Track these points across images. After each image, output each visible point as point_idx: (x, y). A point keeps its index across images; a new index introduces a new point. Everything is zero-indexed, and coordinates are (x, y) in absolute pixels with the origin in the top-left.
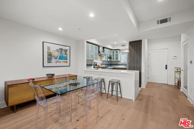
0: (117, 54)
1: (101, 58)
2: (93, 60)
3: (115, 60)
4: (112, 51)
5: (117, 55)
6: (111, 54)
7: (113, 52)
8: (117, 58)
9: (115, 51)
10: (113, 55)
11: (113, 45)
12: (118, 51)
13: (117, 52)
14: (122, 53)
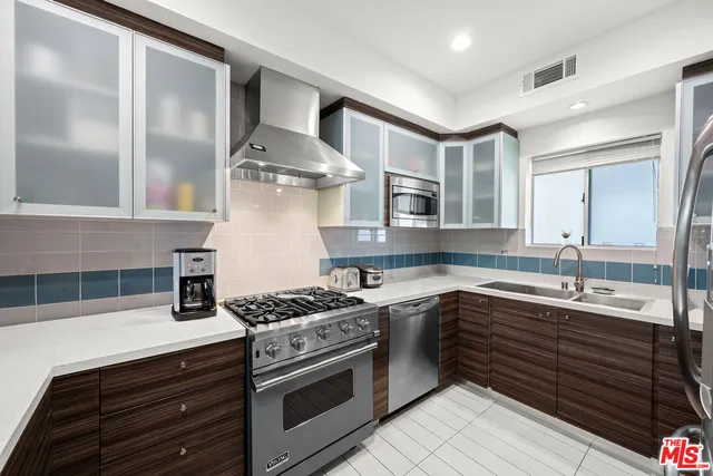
0: (483, 167)
1: (321, 211)
2: (209, 225)
3: (467, 223)
4: (442, 146)
5: (485, 180)
6: (433, 168)
7: (454, 158)
8: (485, 208)
9: (468, 147)
10: (454, 184)
11: (454, 97)
12: (500, 137)
13: (485, 153)
14: (535, 160)
